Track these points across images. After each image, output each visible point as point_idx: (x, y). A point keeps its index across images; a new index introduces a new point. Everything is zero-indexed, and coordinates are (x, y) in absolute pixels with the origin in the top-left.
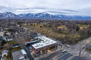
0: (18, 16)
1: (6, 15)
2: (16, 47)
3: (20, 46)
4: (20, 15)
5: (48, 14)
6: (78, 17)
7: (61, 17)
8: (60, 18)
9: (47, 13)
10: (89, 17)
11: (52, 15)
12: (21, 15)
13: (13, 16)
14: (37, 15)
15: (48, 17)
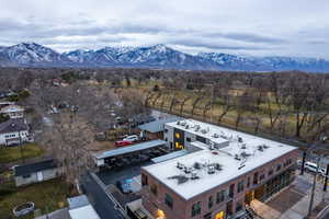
0: (63, 56)
1: (22, 52)
2: (40, 176)
3: (61, 170)
4: (71, 53)
5: (172, 51)
6: (281, 62)
7: (222, 62)
8: (218, 64)
9: (169, 46)
10: (321, 61)
11: (187, 55)
12: (76, 53)
13: (46, 57)
14: (132, 54)
15: (174, 60)
